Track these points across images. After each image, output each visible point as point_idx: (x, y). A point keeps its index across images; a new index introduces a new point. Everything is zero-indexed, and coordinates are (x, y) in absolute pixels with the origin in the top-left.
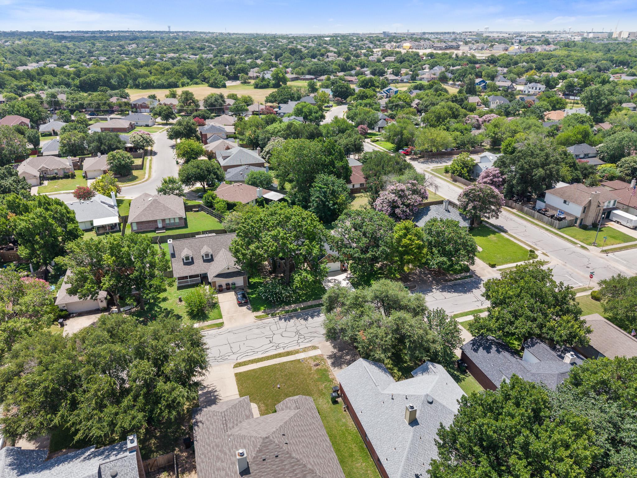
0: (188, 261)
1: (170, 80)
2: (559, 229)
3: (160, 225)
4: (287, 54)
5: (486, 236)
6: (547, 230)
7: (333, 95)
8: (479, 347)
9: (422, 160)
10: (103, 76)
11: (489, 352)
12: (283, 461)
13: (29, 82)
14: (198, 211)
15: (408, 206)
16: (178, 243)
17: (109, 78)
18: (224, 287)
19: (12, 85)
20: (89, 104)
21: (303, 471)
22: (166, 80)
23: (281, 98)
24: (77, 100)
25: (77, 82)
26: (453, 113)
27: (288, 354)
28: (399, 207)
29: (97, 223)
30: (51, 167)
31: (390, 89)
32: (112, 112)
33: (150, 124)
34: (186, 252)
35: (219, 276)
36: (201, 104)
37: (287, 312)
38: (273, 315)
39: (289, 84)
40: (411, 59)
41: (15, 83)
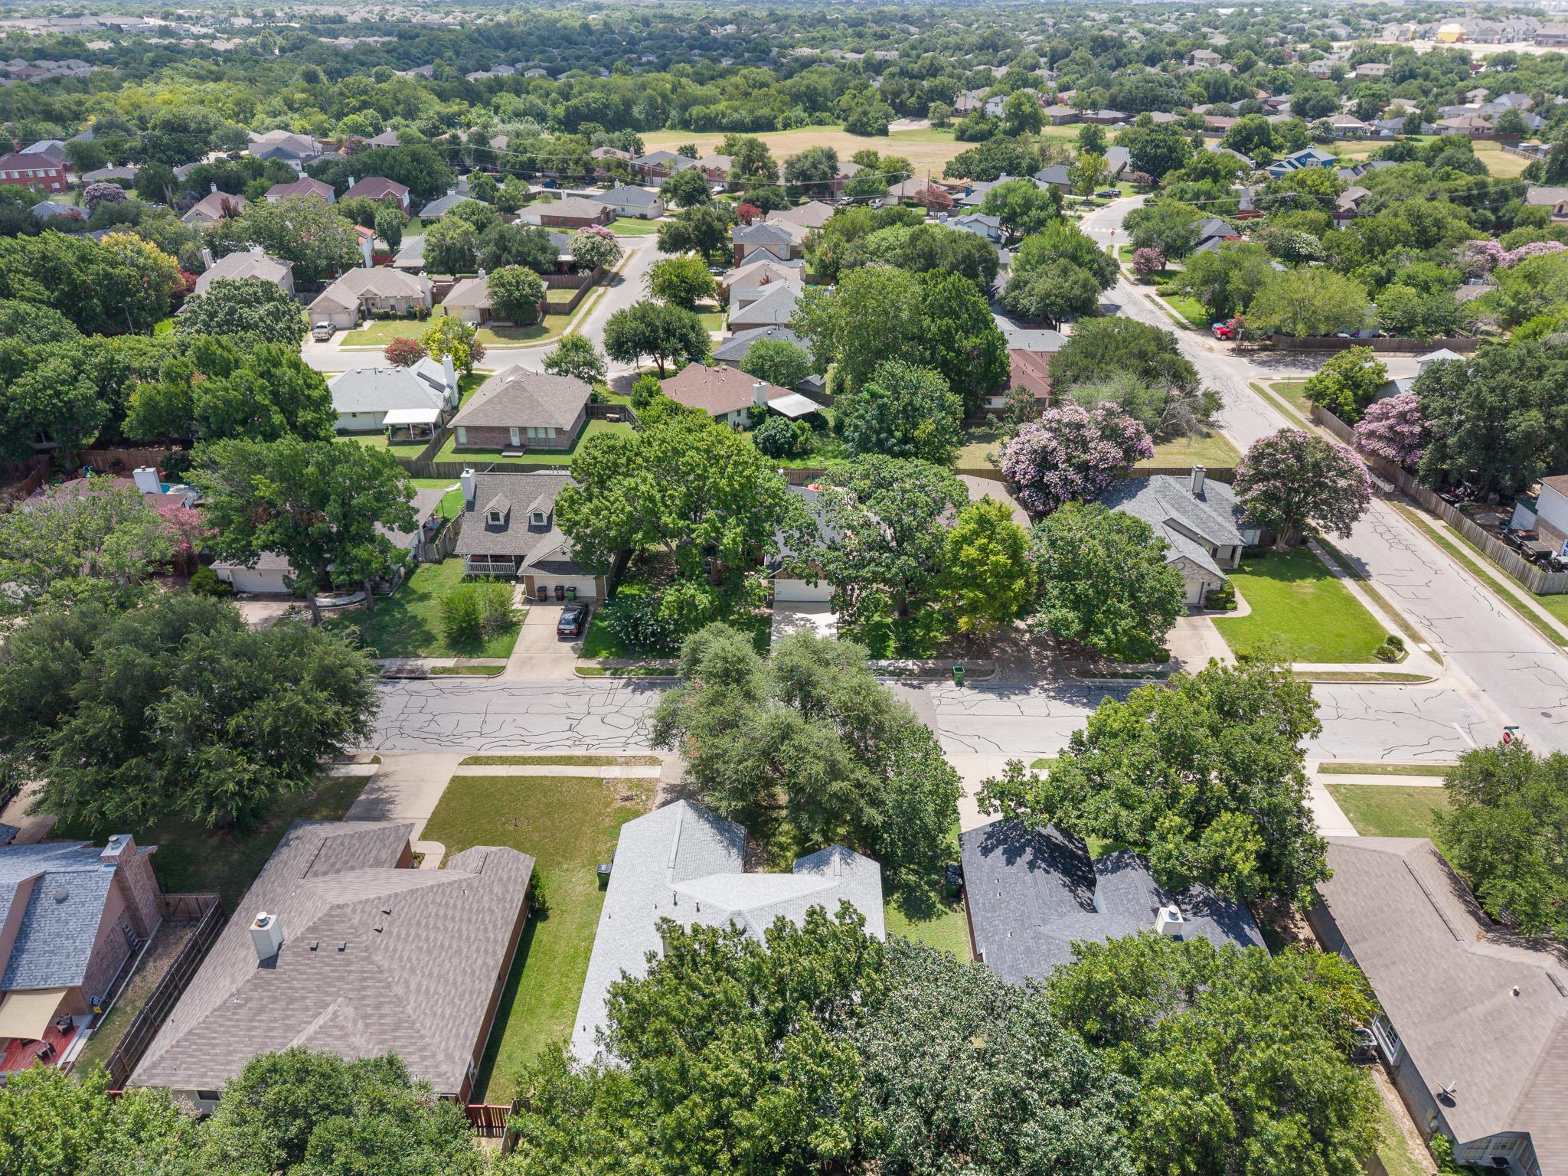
0: (498, 524)
1: (760, 113)
2: (1542, 594)
3: (516, 441)
4: (1083, 53)
5: (1292, 579)
6: (1500, 590)
7: (1133, 165)
8: (999, 843)
9: (1264, 355)
10: (615, 98)
11: (1010, 862)
12: (349, 963)
13: (466, 105)
14: (618, 420)
15: (1083, 468)
17: (628, 104)
18: (551, 593)
19: (431, 113)
20: (546, 161)
21: (380, 995)
22: (751, 112)
23: (983, 165)
24: (525, 151)
25: (560, 111)
26: (1423, 231)
27: (589, 761)
28: (1055, 467)
29: (396, 417)
30: (382, 293)
31: (1310, 155)
32: (592, 181)
33: (650, 213)
34: (497, 502)
35: (540, 565)
36: (781, 170)
37: (650, 672)
38: (616, 673)
39: (1047, 130)
40: (1434, 72)
41: (437, 108)
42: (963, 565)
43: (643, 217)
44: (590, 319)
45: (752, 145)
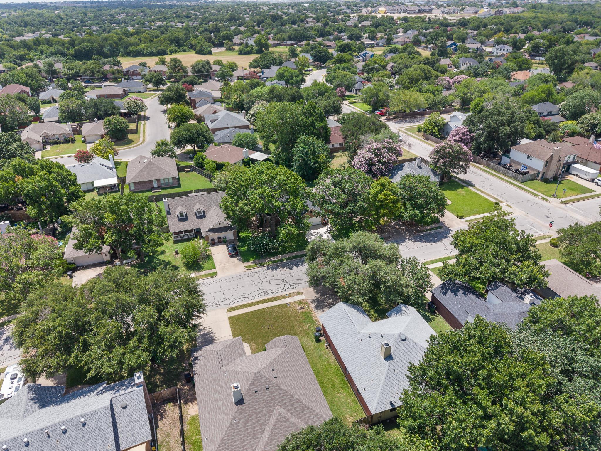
0: (183, 218)
1: (159, 48)
2: (523, 182)
3: (155, 185)
4: (269, 21)
5: (455, 190)
6: (511, 183)
7: (313, 60)
8: (448, 290)
9: (396, 120)
10: (96, 45)
11: (456, 295)
12: (273, 393)
13: (27, 52)
14: (189, 171)
15: (383, 163)
16: (172, 201)
17: (102, 47)
18: (216, 240)
19: (11, 55)
20: (85, 72)
21: (291, 401)
22: (156, 48)
23: (264, 63)
24: (73, 68)
25: (72, 51)
26: (425, 75)
27: (276, 299)
28: (375, 165)
29: (98, 183)
30: (52, 133)
31: (366, 53)
32: (106, 79)
33: (142, 90)
34: (180, 209)
35: (211, 230)
36: (189, 70)
37: (274, 262)
38: (261, 265)
39: (271, 49)
40: (386, 24)
41: (14, 53)
42: (379, 201)
43: (139, 92)
44: (147, 134)
45: (175, 60)
